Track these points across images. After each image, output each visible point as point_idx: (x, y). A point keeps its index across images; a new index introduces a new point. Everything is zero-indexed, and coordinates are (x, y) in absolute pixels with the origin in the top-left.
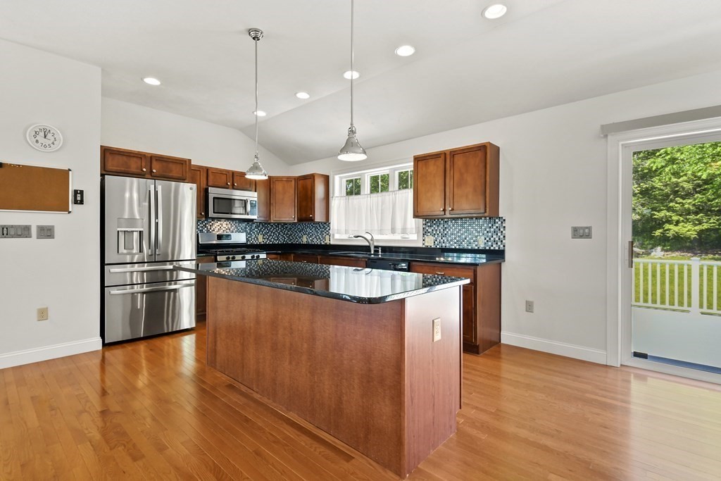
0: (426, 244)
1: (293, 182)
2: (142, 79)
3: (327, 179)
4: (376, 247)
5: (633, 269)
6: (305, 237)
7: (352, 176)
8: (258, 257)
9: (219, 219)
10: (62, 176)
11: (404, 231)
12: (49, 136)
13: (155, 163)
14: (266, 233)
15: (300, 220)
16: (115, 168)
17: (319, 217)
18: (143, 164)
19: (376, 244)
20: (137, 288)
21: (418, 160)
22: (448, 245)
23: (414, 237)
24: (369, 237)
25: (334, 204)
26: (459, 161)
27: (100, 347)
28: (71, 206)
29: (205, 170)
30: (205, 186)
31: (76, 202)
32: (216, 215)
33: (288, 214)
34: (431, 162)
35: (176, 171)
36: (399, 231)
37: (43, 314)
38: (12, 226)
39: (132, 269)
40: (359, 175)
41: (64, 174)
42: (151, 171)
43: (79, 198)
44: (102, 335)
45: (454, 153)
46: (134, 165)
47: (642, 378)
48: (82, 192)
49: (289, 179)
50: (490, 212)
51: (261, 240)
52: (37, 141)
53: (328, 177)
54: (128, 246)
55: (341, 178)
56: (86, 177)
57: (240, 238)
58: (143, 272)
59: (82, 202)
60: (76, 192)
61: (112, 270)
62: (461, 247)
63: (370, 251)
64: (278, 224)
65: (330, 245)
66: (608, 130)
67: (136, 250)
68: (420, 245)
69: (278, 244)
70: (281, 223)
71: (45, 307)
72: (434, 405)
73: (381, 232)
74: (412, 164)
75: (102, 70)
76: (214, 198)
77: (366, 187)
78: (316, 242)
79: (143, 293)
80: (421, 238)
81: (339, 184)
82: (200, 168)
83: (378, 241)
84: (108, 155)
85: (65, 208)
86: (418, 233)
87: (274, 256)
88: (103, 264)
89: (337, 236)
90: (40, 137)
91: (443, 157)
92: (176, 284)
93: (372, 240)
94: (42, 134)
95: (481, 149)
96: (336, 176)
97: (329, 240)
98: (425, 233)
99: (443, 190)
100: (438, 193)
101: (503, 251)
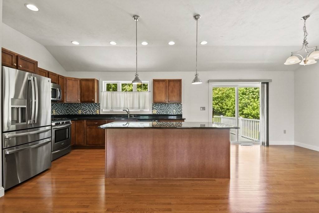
0: (153, 113)
1: (79, 82)
3: (98, 82)
4: (131, 115)
5: (214, 118)
11: (144, 108)
13: (20, 61)
14: (57, 109)
15: (83, 102)
19: (130, 113)
21: (155, 81)
22: (162, 113)
23: (148, 110)
26: (172, 84)
33: (75, 98)
34: (161, 83)
40: (115, 82)
42: (18, 66)
45: (170, 81)
46: (7, 61)
49: (76, 79)
50: (179, 103)
55: (105, 83)
62: (167, 114)
63: (128, 117)
68: (151, 113)
73: (133, 108)
74: (152, 82)
77: (121, 88)
78: (89, 113)
80: (151, 111)
86: (150, 109)
89: (104, 110)
91: (166, 81)
95: (180, 81)
96: (103, 82)
97: (99, 112)
98: (153, 109)
99: (166, 93)
100: (164, 94)
101: (182, 115)
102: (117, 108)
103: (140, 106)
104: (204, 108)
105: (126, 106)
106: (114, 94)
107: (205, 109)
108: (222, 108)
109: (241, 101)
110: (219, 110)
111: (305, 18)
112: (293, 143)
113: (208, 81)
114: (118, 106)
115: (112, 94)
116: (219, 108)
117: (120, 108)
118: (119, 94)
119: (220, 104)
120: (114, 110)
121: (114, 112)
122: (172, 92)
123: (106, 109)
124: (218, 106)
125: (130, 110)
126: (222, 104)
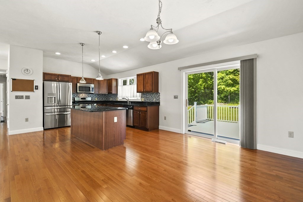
0: (142, 101)
1: (106, 81)
2: (55, 53)
3: (117, 80)
4: (129, 102)
6: (111, 98)
7: (124, 79)
8: (93, 105)
9: (82, 93)
10: (32, 82)
12: (28, 71)
13: (60, 77)
14: (98, 97)
15: (109, 93)
16: (47, 79)
17: (114, 92)
18: (56, 77)
20: (56, 113)
22: (147, 101)
24: (127, 99)
25: (119, 88)
26: (147, 77)
27: (43, 130)
28: (34, 90)
29: (76, 78)
30: (76, 83)
31: (36, 89)
32: (80, 92)
33: (104, 91)
34: (141, 76)
35: (66, 79)
36: (135, 97)
37: (27, 120)
38: (18, 96)
39: (55, 108)
40: (126, 79)
41: (33, 81)
42: (58, 79)
43: (37, 88)
44: (44, 126)
45: (145, 74)
46: (53, 78)
47: (190, 137)
48: (37, 86)
51: (96, 99)
52: (25, 72)
53: (117, 79)
54: (51, 101)
55: (121, 80)
56: (39, 82)
57: (89, 99)
58: (58, 108)
59: (37, 89)
60: (36, 86)
61: (46, 108)
62: (150, 101)
63: (127, 103)
64: (103, 94)
65: (118, 101)
66: (180, 69)
67: (54, 102)
68: (140, 101)
69: (103, 101)
70: (104, 94)
71: (27, 118)
72: (114, 137)
74: (136, 76)
75: (43, 51)
76: (79, 87)
77: (128, 83)
78: (114, 100)
79: (57, 115)
81: (120, 82)
82: (75, 77)
83: (130, 100)
84: (45, 75)
85: (33, 91)
86: (140, 97)
87: (99, 105)
88: (44, 106)
89: (120, 98)
90: (26, 71)
91: (143, 75)
92: (67, 112)
93: (128, 99)
94: (26, 70)
98: (142, 97)
100: (142, 85)
118: (127, 87)
122: (147, 83)
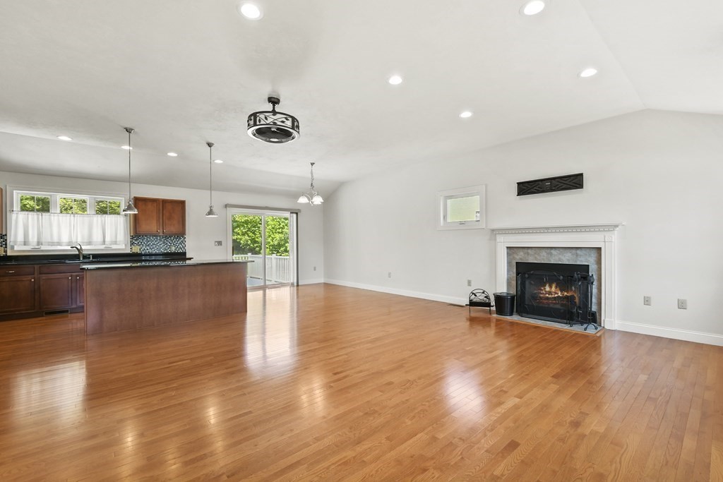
11: (114, 242)
19: (84, 252)
21: (138, 202)
22: (150, 251)
23: (122, 247)
26: (169, 207)
34: (149, 203)
45: (165, 202)
50: (181, 234)
53: (2, 190)
63: (79, 258)
68: (128, 252)
73: (89, 243)
77: (58, 206)
80: (129, 247)
91: (158, 202)
93: (81, 250)
95: (182, 203)
96: (14, 191)
97: (6, 252)
98: (132, 244)
99: (158, 221)
100: (155, 222)
101: (185, 253)
102: (52, 244)
103: (106, 240)
104: (220, 243)
105: (74, 240)
106: (43, 217)
107: (221, 245)
108: (254, 241)
109: (283, 230)
110: (249, 245)
111: (312, 164)
112: (322, 280)
113: (226, 206)
114: (56, 239)
115: (40, 217)
116: (249, 242)
117: (59, 244)
118: (56, 218)
119: (251, 234)
120: (43, 248)
121: (43, 251)
122: (170, 218)
123: (25, 245)
124: (246, 237)
125: (83, 247)
126: (254, 233)
